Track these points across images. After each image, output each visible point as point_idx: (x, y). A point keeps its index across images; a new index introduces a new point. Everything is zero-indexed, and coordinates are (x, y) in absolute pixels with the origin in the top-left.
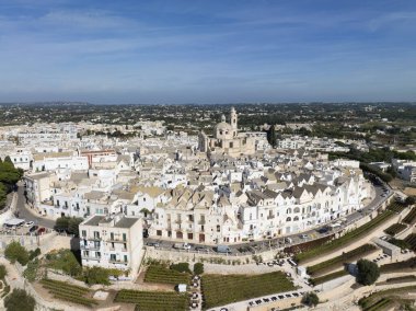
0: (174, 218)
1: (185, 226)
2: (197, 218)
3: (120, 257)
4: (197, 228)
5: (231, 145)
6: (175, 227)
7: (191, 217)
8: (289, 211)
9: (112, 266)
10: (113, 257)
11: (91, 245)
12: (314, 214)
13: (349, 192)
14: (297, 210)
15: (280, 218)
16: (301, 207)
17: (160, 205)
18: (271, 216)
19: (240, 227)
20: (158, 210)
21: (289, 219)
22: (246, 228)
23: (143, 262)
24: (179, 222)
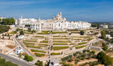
0: (47, 25)
1: (49, 26)
2: (51, 25)
3: (38, 28)
4: (51, 26)
5: (60, 19)
6: (47, 26)
7: (50, 25)
8: (69, 25)
9: (36, 30)
10: (37, 28)
11: (33, 26)
12: (74, 26)
13: (83, 25)
14: (70, 25)
15: (67, 26)
16: (71, 24)
17: (45, 23)
18: (65, 25)
19: (59, 27)
20: (44, 23)
21: (69, 26)
22: (60, 27)
23: (41, 31)
24: (48, 26)
